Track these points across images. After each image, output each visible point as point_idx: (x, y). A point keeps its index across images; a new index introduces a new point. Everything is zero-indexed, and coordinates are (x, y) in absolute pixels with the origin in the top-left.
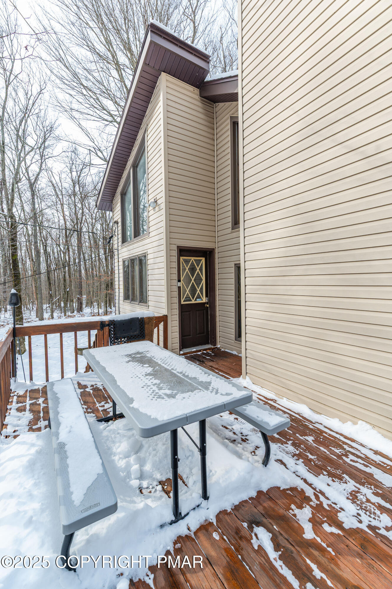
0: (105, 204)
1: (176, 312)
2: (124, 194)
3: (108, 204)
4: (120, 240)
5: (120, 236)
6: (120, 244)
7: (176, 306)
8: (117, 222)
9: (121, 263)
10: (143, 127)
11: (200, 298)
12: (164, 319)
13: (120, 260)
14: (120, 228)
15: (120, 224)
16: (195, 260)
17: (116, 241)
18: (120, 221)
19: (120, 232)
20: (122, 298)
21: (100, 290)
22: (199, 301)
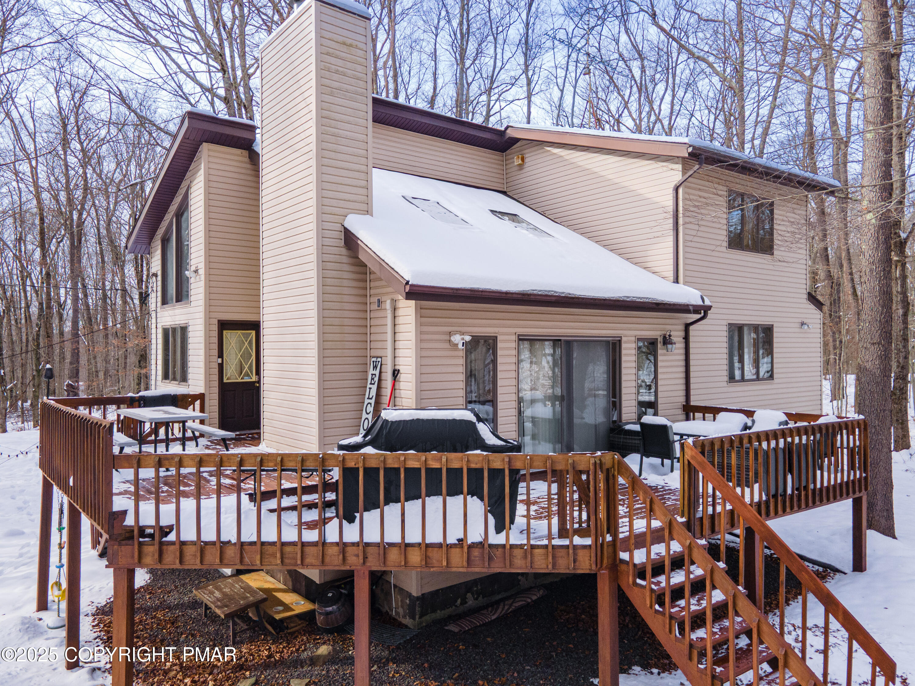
0: (139, 246)
1: (216, 390)
2: (165, 241)
3: (144, 247)
4: (159, 299)
5: (159, 294)
6: (159, 304)
7: (216, 384)
8: (155, 275)
9: (160, 331)
10: (184, 185)
11: (248, 375)
12: (201, 397)
13: (159, 326)
14: (159, 283)
15: (159, 278)
16: (243, 334)
17: (154, 299)
18: (159, 273)
19: (159, 289)
20: (160, 377)
21: (125, 368)
22: (247, 379)
